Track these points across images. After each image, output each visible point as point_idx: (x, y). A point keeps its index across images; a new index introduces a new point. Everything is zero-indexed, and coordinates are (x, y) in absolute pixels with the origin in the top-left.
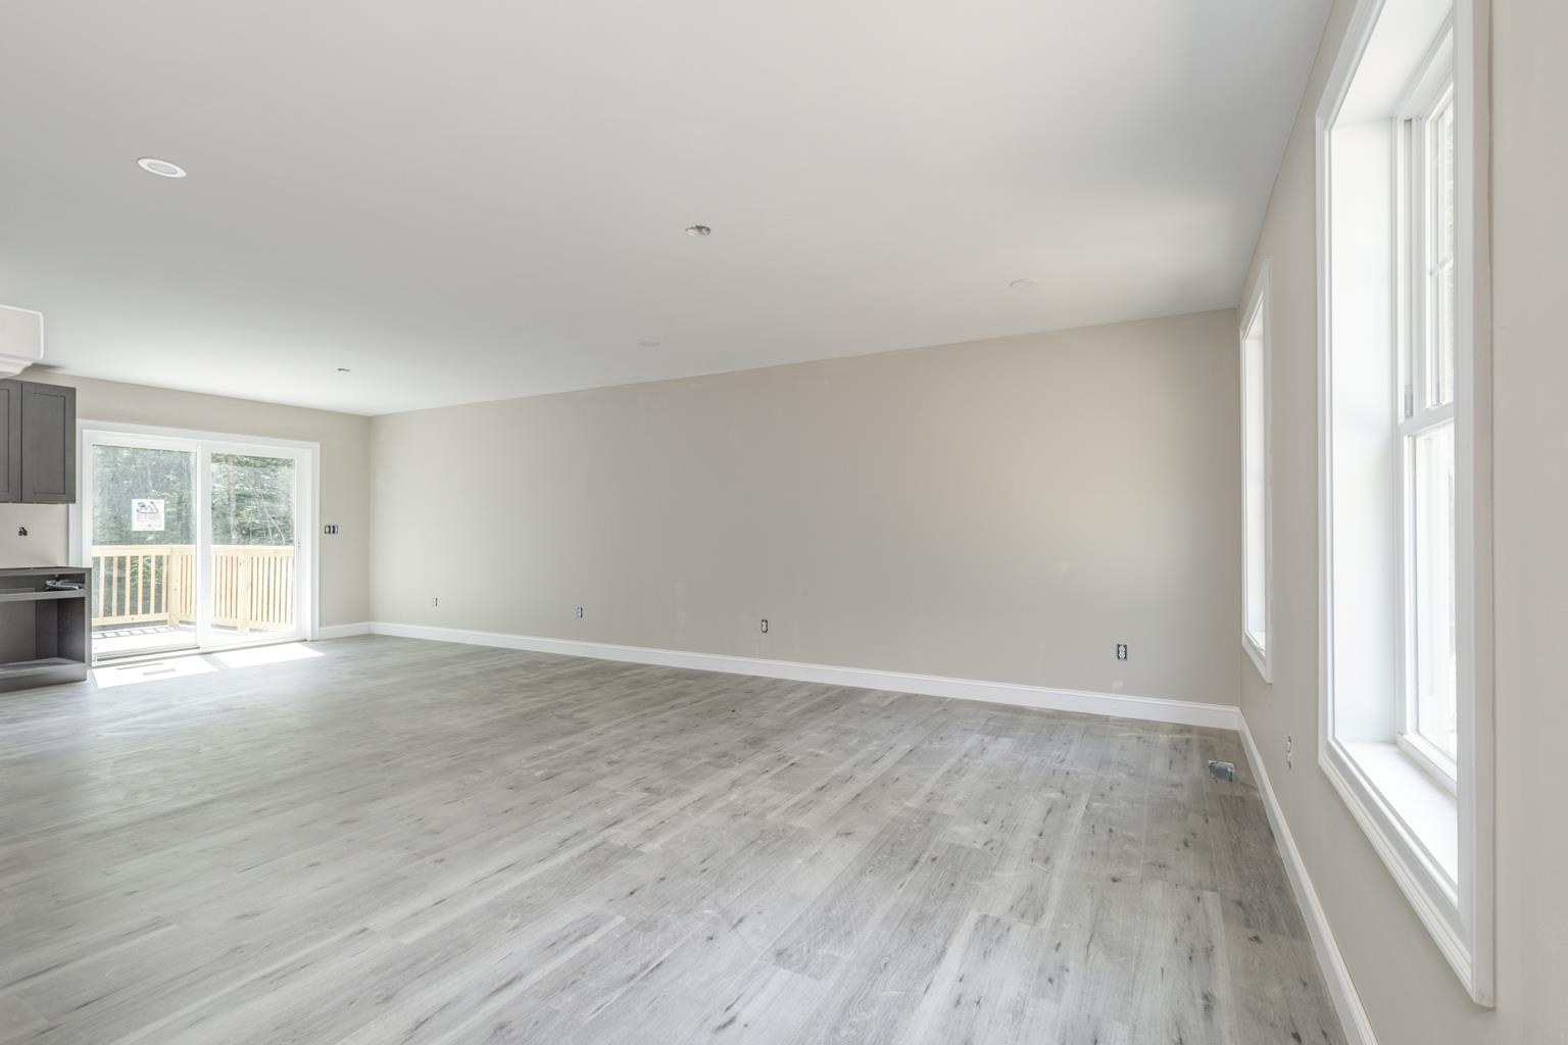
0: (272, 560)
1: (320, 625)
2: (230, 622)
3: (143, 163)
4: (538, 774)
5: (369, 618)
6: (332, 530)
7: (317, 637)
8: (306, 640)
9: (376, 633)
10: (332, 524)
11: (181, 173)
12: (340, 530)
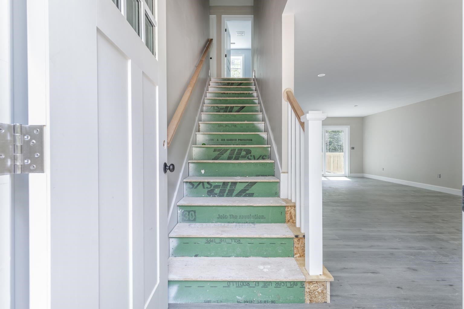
0: (338, 156)
1: (350, 173)
2: (329, 171)
3: (318, 76)
4: (413, 216)
5: (363, 173)
6: (353, 148)
7: (349, 176)
8: (346, 177)
9: (364, 177)
10: (353, 147)
11: (324, 75)
12: (355, 148)
